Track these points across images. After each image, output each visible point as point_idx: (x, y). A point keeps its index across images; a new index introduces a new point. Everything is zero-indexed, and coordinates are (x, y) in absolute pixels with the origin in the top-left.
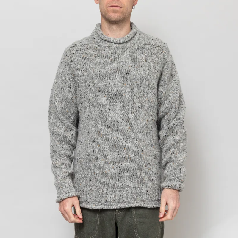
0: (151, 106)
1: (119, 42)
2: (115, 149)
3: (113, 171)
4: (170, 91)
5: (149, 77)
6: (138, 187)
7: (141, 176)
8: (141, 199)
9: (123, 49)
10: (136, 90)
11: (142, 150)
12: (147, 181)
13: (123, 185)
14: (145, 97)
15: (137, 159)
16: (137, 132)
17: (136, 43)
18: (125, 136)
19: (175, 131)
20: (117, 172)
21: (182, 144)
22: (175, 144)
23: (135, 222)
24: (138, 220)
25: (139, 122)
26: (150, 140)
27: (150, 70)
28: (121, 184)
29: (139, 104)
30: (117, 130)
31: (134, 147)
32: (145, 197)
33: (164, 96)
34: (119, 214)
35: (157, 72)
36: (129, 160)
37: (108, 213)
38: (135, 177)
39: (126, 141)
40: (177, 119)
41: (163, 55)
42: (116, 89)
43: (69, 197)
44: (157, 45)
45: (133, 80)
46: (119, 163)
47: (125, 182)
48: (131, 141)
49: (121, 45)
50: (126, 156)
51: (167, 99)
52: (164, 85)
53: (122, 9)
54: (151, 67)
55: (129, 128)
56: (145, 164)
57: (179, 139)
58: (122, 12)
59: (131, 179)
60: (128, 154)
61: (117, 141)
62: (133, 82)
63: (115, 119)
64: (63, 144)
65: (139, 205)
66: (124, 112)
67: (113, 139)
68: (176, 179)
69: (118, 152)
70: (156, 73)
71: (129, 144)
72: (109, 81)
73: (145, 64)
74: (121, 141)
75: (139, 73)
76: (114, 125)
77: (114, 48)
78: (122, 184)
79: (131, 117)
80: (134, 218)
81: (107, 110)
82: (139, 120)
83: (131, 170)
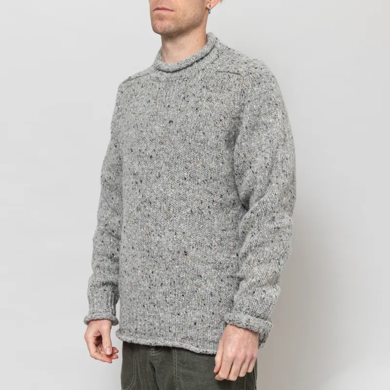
0: (209, 178)
1: (171, 70)
2: (145, 247)
3: (142, 282)
4: (258, 154)
5: (207, 128)
6: (179, 314)
7: (183, 295)
8: (184, 335)
9: (177, 81)
10: (181, 149)
11: (185, 252)
12: (194, 306)
13: (156, 307)
14: (198, 162)
15: (177, 267)
16: (177, 220)
17: (203, 70)
18: (158, 227)
19: (256, 225)
20: (147, 284)
21: (267, 249)
22: (253, 248)
23: (175, 374)
24: (181, 370)
25: (184, 204)
26: (207, 237)
27: (211, 115)
28: (152, 306)
29: (186, 174)
30: (149, 215)
31: (170, 245)
32: (191, 333)
33: (243, 161)
34: (155, 356)
35: (223, 118)
36: (163, 267)
37: (142, 352)
38: (174, 296)
39: (160, 234)
40: (259, 204)
41: (240, 90)
42: (152, 148)
43: (93, 320)
44: (236, 72)
45: (178, 132)
46: (148, 269)
47: (157, 303)
48: (166, 234)
49: (175, 74)
50: (159, 259)
51: (250, 167)
52: (241, 143)
53: (173, 14)
54: (213, 110)
55: (166, 213)
56: (191, 276)
57: (261, 239)
58: (173, 19)
59: (167, 299)
60: (162, 257)
61: (148, 233)
62: (176, 135)
63: (147, 197)
64: (104, 235)
65: (178, 344)
66: (159, 185)
67: (142, 229)
68: (244, 309)
69: (148, 252)
70: (221, 120)
71: (164, 240)
72: (144, 133)
73: (205, 104)
74: (153, 233)
75: (189, 120)
76: (145, 207)
77: (163, 80)
78: (154, 306)
79: (170, 195)
80: (175, 367)
81: (139, 181)
82: (185, 200)
83: (167, 283)
